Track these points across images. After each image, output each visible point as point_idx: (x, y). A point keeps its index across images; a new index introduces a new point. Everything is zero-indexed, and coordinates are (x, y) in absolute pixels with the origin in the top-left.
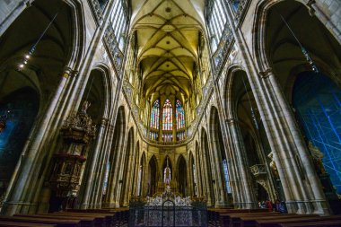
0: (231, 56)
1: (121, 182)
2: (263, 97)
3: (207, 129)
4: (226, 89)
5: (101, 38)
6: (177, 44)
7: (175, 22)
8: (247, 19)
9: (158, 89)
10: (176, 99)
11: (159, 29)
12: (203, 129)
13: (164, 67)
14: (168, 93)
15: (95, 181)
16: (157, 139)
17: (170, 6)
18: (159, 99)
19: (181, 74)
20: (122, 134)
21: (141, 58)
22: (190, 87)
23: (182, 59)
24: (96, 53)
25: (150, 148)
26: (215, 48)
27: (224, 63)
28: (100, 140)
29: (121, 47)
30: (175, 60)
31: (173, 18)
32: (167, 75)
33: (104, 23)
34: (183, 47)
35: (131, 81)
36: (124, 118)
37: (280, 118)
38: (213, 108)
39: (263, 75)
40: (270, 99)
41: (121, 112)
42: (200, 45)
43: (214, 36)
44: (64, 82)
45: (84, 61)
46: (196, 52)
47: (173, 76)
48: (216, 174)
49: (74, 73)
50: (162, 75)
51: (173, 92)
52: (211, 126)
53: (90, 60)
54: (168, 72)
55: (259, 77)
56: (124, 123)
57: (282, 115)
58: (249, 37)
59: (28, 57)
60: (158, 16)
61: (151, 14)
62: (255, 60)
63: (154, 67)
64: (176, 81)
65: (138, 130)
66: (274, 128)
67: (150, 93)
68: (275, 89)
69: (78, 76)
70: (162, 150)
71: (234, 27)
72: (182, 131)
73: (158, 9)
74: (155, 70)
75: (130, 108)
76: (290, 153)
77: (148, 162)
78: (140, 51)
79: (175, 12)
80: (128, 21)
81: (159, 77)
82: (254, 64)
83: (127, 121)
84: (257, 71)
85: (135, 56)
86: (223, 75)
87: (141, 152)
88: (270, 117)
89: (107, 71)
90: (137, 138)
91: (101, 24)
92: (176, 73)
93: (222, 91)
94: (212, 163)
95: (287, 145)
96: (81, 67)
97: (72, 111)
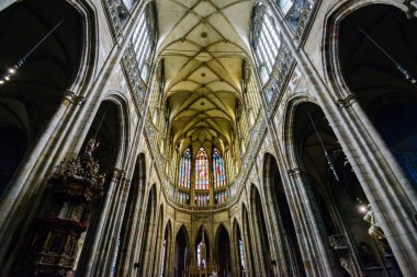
0: (291, 84)
1: (136, 265)
2: (348, 132)
3: (259, 186)
4: (286, 127)
5: (119, 59)
6: (214, 77)
7: (212, 49)
8: (312, 35)
9: (189, 134)
10: (213, 147)
11: (193, 57)
12: (253, 186)
13: (197, 105)
14: (202, 139)
15: (99, 265)
16: (188, 202)
17: (206, 30)
18: (190, 147)
19: (220, 114)
20: (140, 193)
21: (169, 94)
22: (232, 130)
23: (222, 95)
24: (111, 77)
25: (179, 215)
26: (265, 78)
27: (281, 95)
28: (109, 201)
29: (144, 76)
30: (211, 96)
31: (210, 45)
32: (202, 116)
33: (124, 41)
34: (222, 80)
35: (155, 121)
36: (144, 170)
37: (378, 160)
38: (267, 155)
39: (343, 104)
40: (359, 135)
41: (141, 162)
42: (244, 77)
43: (264, 64)
44: (63, 110)
45: (93, 86)
46: (239, 87)
47: (209, 117)
48: (277, 251)
49: (78, 100)
50: (195, 116)
51: (209, 137)
52: (264, 182)
53: (102, 85)
54: (202, 112)
55: (338, 106)
56: (144, 177)
57: (380, 156)
58: (317, 57)
59: (12, 71)
60: (191, 42)
61: (183, 39)
62: (329, 85)
63: (185, 104)
64: (212, 123)
65: (163, 190)
66: (372, 175)
67: (179, 139)
68: (364, 120)
69: (83, 104)
70: (195, 217)
71: (294, 47)
72: (222, 191)
73: (192, 33)
74: (186, 109)
75: (153, 158)
76: (403, 211)
77: (174, 235)
78: (167, 84)
79: (213, 37)
80: (154, 46)
81: (191, 119)
82: (328, 90)
83: (148, 174)
84: (333, 99)
85: (161, 90)
86: (281, 110)
87: (166, 220)
88: (363, 160)
89: (125, 104)
90: (161, 200)
91: (120, 42)
92: (213, 113)
93: (280, 131)
94: (270, 235)
95: (396, 199)
96: (89, 93)
97: (70, 153)
